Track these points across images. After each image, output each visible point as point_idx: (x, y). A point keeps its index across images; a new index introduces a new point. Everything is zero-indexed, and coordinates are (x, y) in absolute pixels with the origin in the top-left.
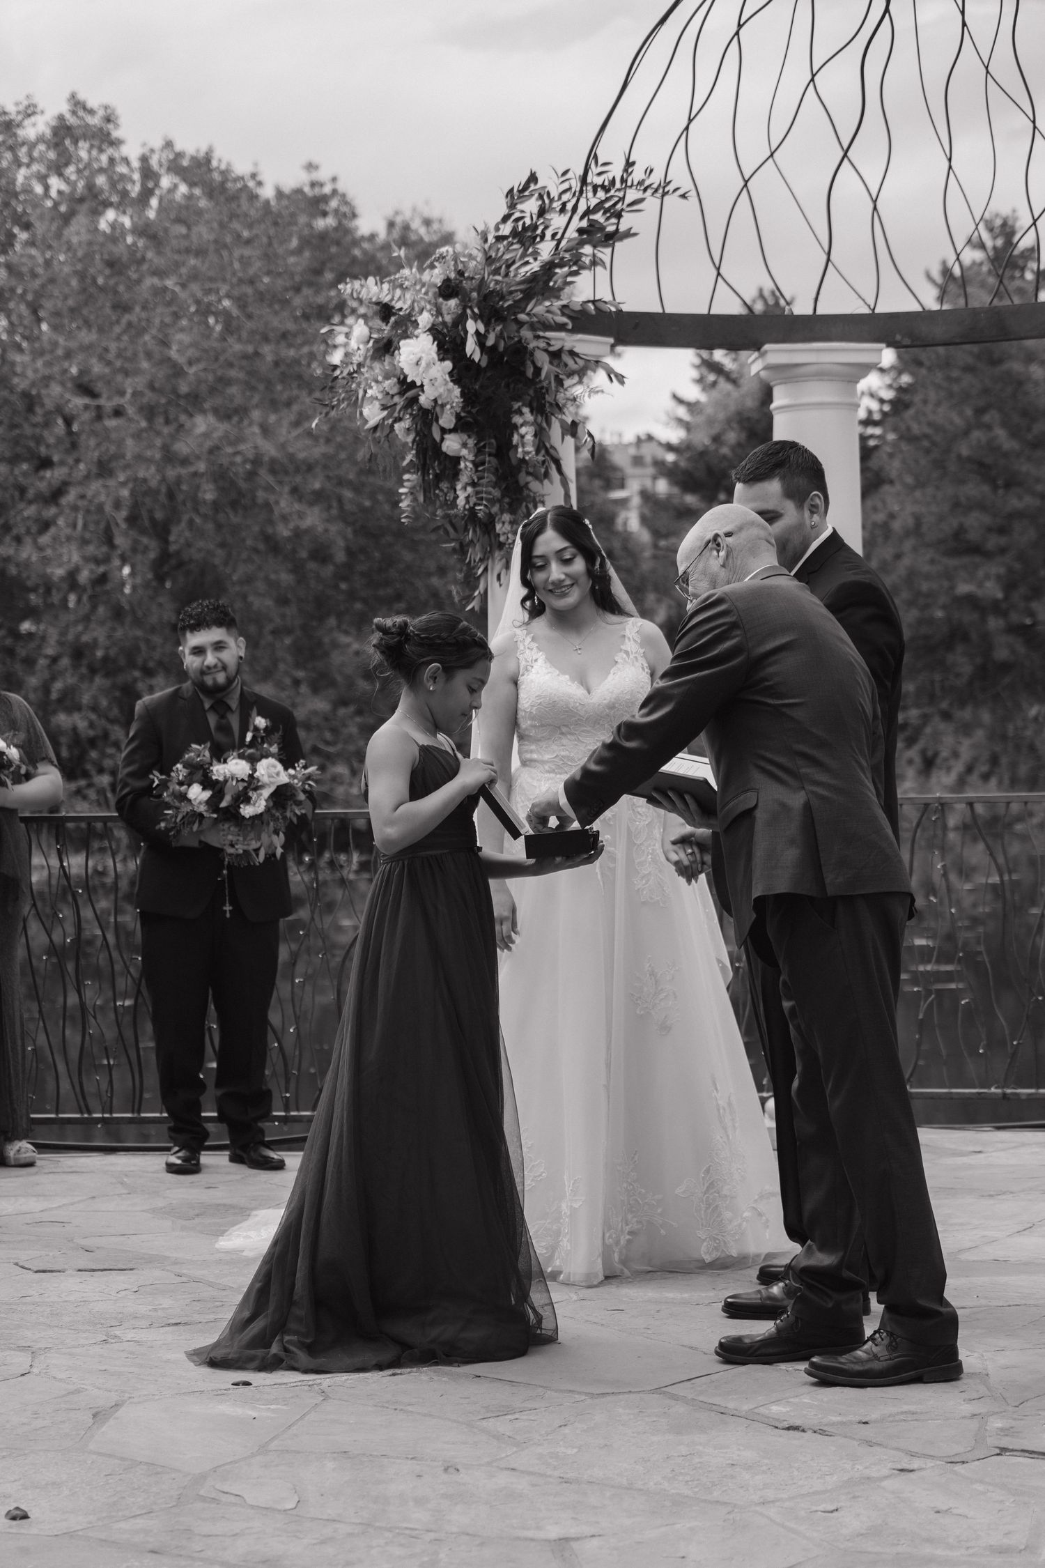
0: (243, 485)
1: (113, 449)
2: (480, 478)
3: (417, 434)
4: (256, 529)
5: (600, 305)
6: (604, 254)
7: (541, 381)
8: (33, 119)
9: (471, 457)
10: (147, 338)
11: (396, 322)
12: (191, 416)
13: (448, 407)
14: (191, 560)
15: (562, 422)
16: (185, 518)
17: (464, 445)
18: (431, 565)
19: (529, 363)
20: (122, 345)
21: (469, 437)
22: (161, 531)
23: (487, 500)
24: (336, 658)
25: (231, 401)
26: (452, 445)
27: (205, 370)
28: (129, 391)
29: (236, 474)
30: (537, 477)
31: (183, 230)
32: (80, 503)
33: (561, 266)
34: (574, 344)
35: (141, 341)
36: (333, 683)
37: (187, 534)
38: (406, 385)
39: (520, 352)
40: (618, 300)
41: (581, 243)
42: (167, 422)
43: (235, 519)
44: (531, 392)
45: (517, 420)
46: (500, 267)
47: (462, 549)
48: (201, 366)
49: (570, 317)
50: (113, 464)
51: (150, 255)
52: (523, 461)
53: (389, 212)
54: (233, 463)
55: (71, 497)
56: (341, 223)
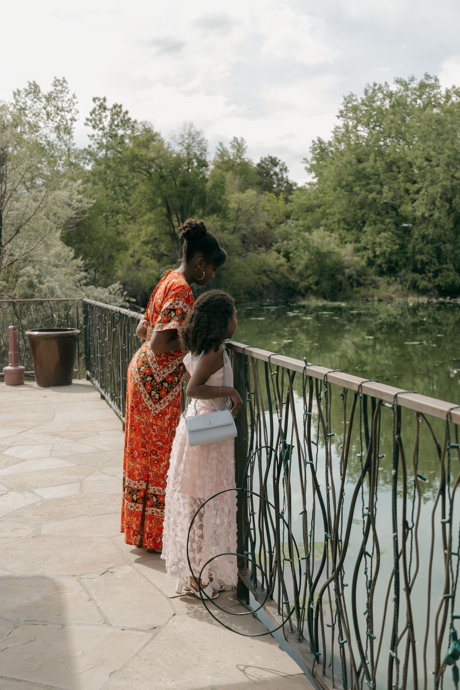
1: (436, 177)
8: (413, 82)
22: (449, 201)
28: (442, 159)
32: (426, 193)
37: (458, 201)
42: (453, 168)
55: (423, 192)
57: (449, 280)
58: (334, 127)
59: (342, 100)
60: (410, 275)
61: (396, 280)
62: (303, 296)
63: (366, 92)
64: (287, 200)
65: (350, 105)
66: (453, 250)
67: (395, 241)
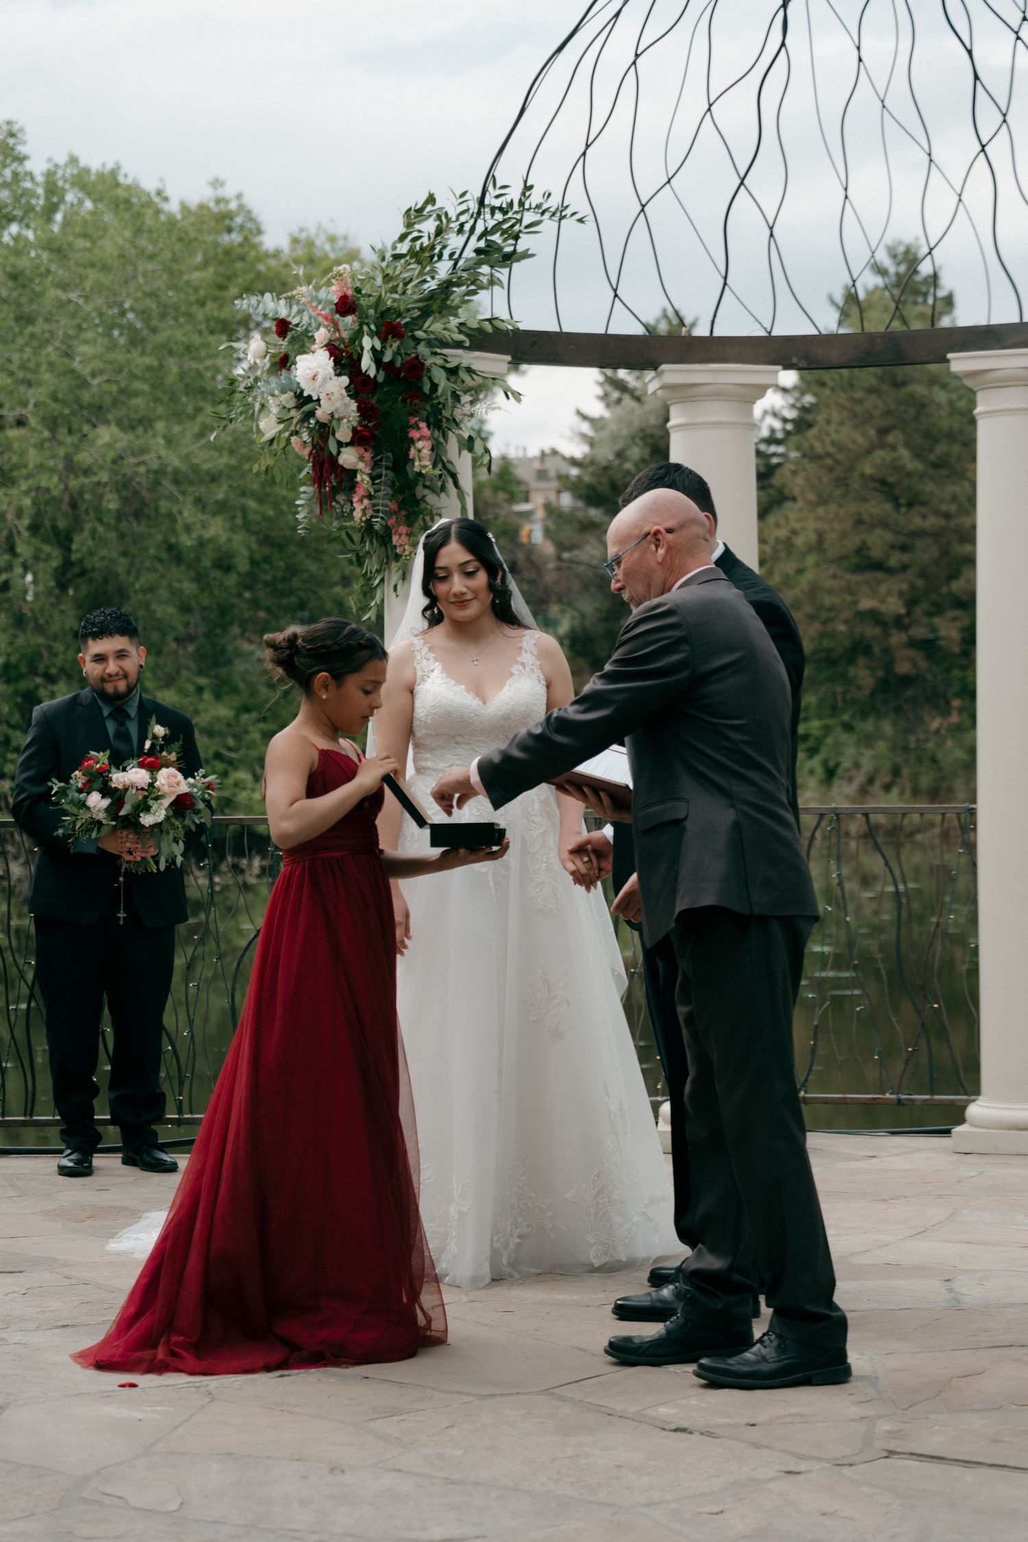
0: (145, 494)
1: (15, 459)
2: (376, 491)
3: (314, 447)
4: (159, 537)
5: (496, 323)
6: (502, 274)
7: (437, 397)
9: (368, 470)
10: (50, 349)
11: (293, 338)
12: (94, 426)
13: (345, 421)
14: (93, 569)
15: (459, 438)
16: (88, 526)
17: (361, 458)
18: (335, 575)
19: (426, 379)
20: (25, 357)
21: (366, 450)
22: (63, 540)
23: (384, 512)
24: (240, 666)
25: (136, 412)
26: (348, 458)
27: (108, 381)
28: (32, 401)
29: (139, 484)
30: (434, 491)
31: (88, 245)
33: (459, 285)
34: (472, 361)
35: (44, 352)
36: (235, 690)
37: (90, 543)
38: (303, 400)
39: (416, 368)
40: (515, 318)
41: (479, 263)
42: (70, 432)
43: (138, 528)
44: (428, 407)
45: (414, 434)
46: (397, 286)
47: (360, 561)
48: (105, 378)
49: (467, 335)
50: (15, 474)
51: (53, 268)
52: (420, 474)
53: (294, 229)
54: (137, 474)
56: (246, 239)
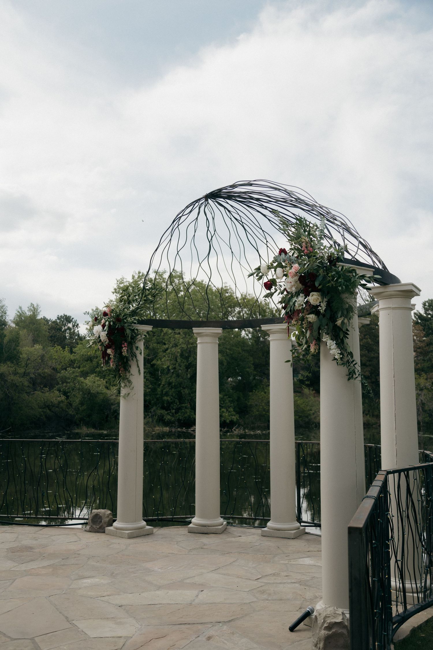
8: (165, 273)
32: (170, 352)
42: (189, 335)
50: (177, 344)
55: (169, 351)
56: (231, 295)
57: (186, 415)
58: (109, 300)
59: (116, 282)
60: (158, 411)
61: (148, 415)
62: (78, 426)
63: (133, 277)
64: (71, 352)
65: (122, 285)
66: (189, 394)
67: (148, 386)
